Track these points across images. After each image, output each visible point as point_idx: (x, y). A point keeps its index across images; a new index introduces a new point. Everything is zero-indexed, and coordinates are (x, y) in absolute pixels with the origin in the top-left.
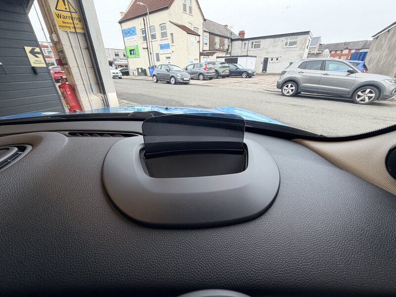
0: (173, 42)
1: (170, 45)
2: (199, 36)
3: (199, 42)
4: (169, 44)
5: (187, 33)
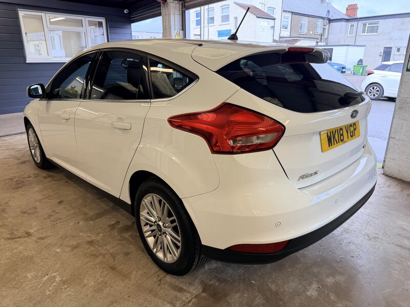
2: (274, 19)
3: (273, 27)
4: (230, 30)
5: (258, 17)
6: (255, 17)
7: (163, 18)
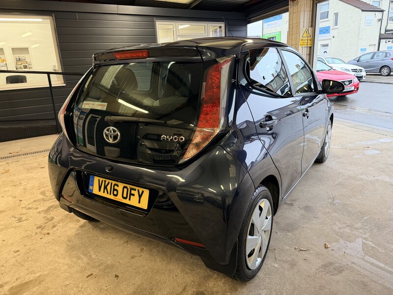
0: (336, 24)
1: (331, 29)
2: (382, 11)
3: (381, 20)
4: (329, 27)
5: (363, 11)
6: (360, 10)
7: (290, 14)
